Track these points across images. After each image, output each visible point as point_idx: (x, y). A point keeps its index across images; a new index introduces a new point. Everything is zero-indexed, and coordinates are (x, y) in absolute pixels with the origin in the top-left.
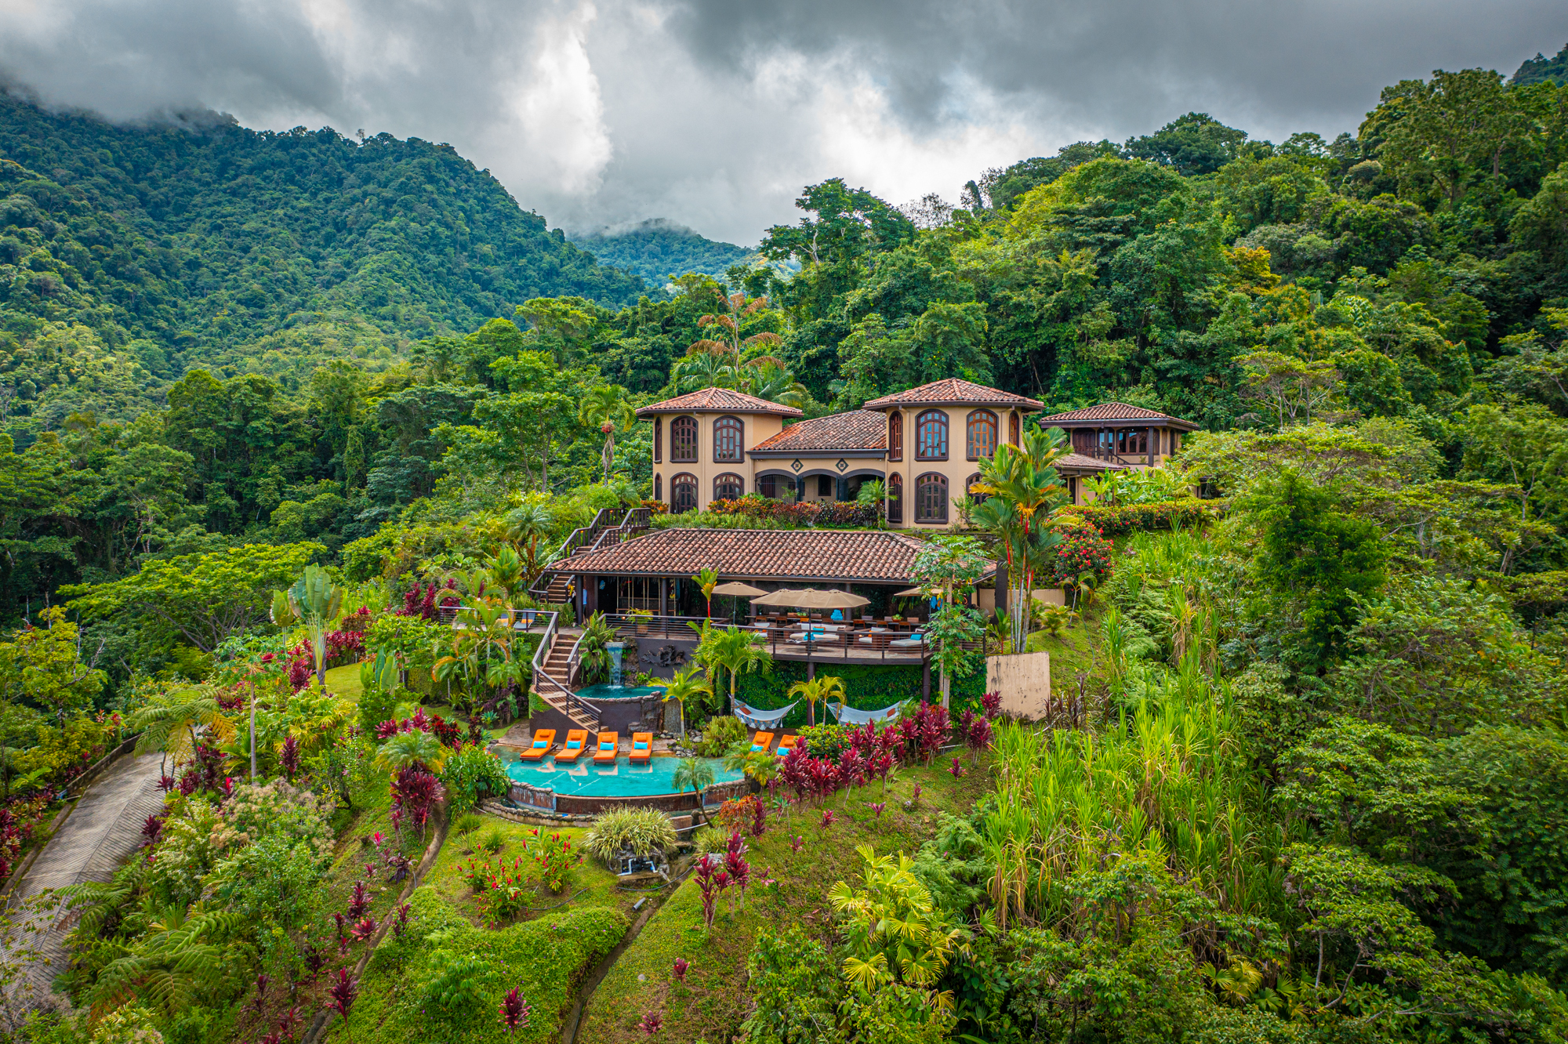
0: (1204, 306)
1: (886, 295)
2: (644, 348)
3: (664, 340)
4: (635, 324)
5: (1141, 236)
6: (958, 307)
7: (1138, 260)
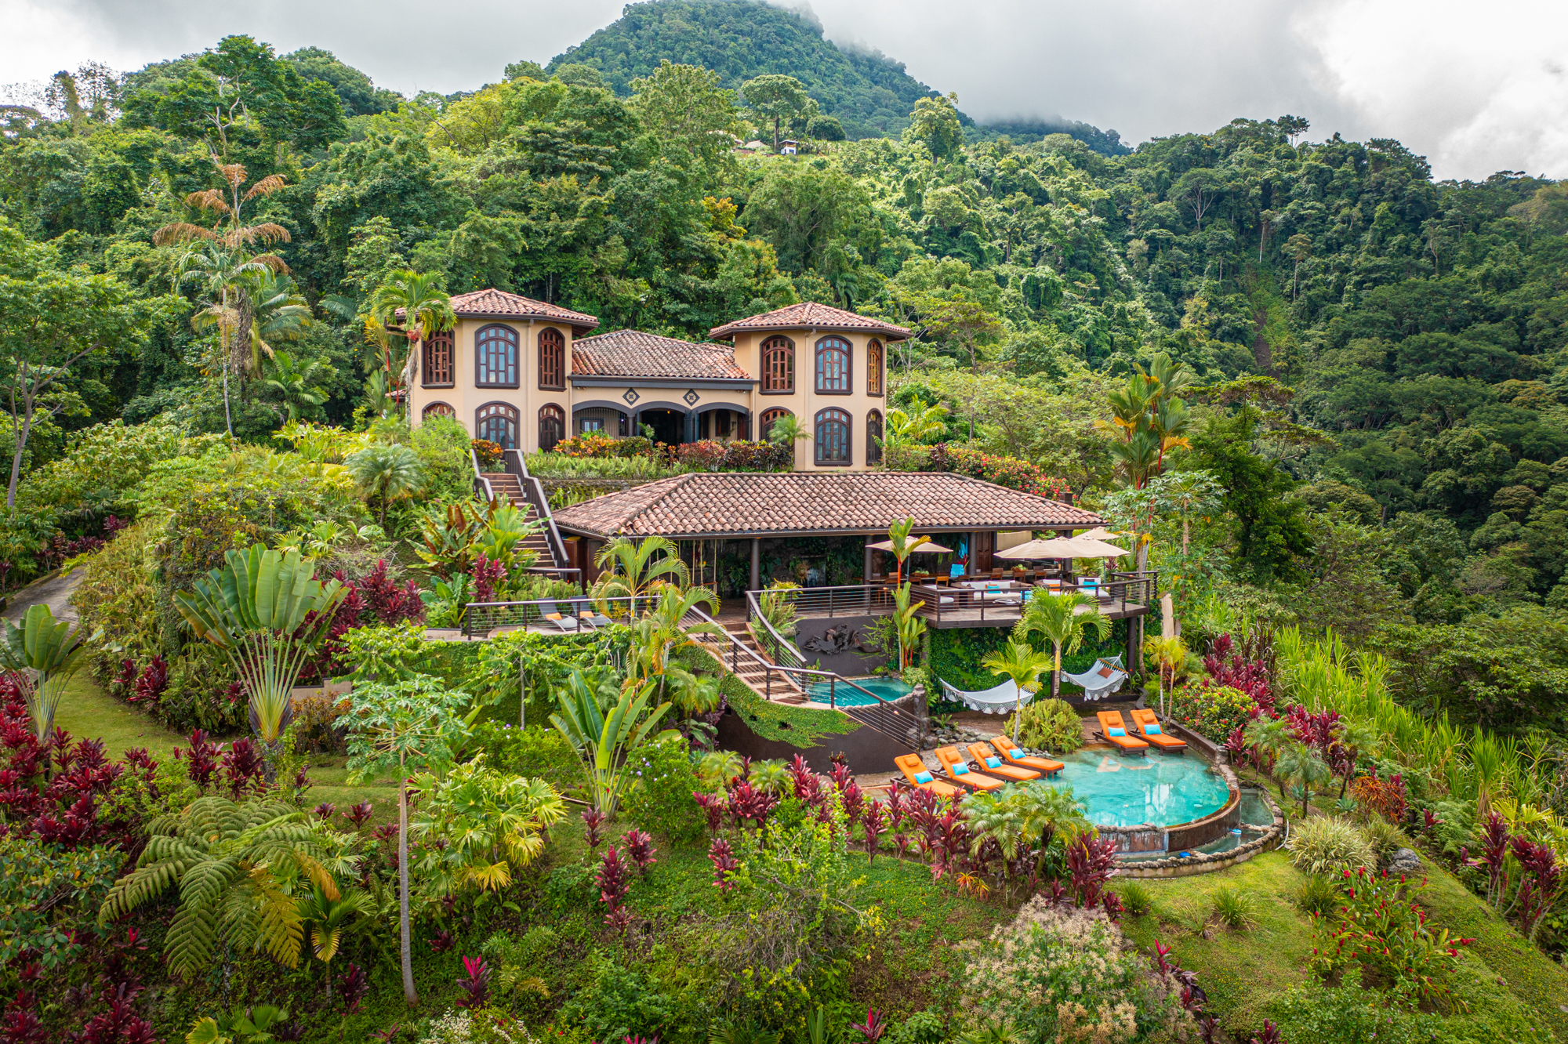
0: (702, 251)
5: (632, 171)
6: (498, 221)
7: (636, 196)
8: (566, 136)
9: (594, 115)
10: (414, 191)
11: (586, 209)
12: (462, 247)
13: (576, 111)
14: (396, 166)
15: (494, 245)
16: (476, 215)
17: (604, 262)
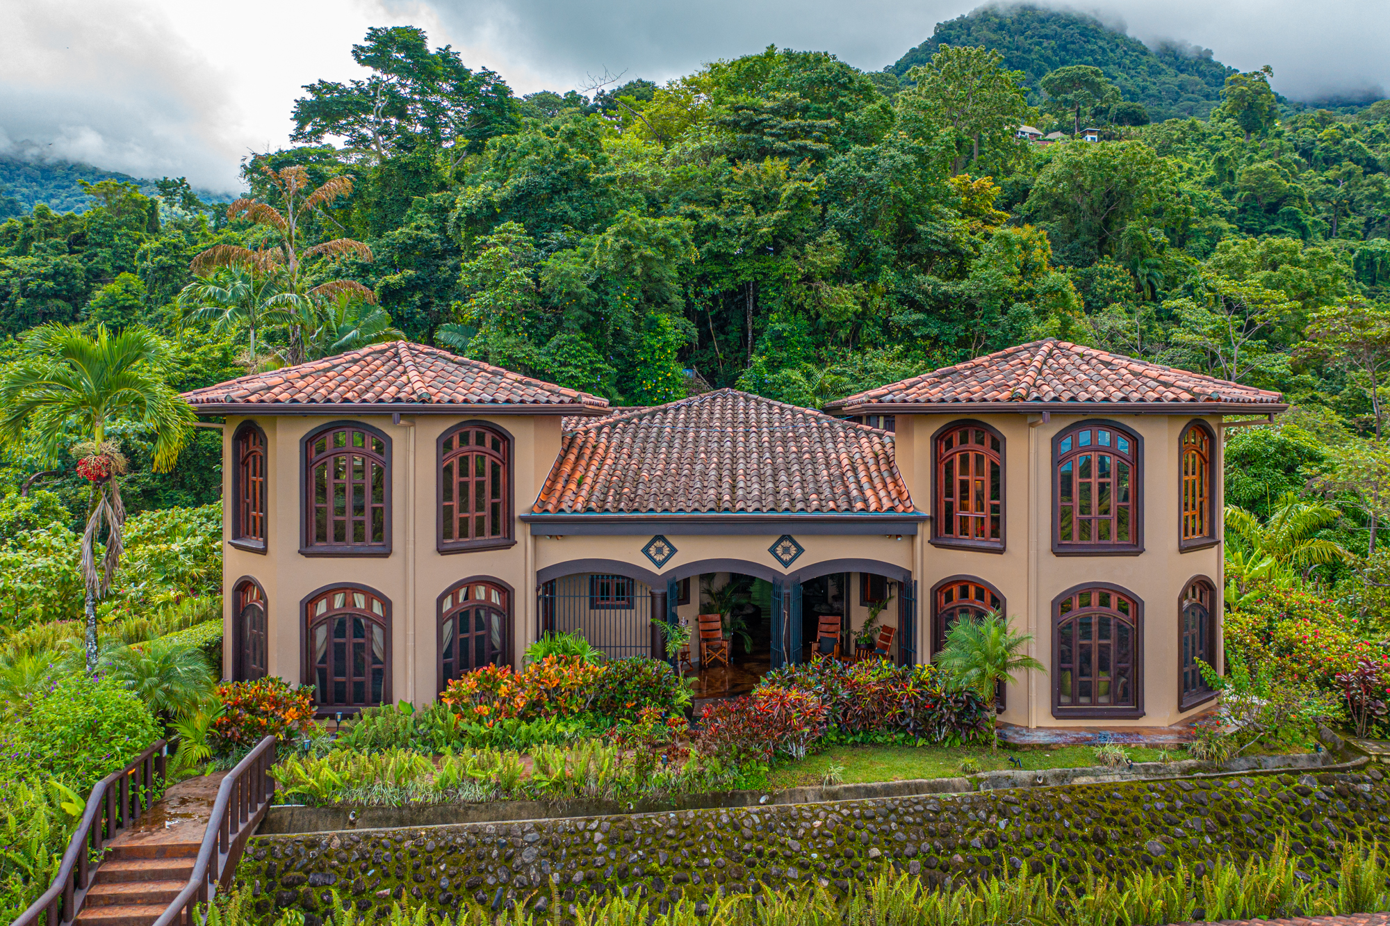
0: (946, 243)
1: (519, 200)
2: (43, 270)
3: (74, 262)
4: (27, 240)
5: (856, 148)
6: (660, 223)
7: (861, 178)
8: (775, 112)
9: (812, 83)
10: (566, 191)
11: (789, 198)
12: (609, 257)
13: (789, 79)
14: (545, 159)
15: (649, 252)
16: (634, 218)
17: (813, 264)
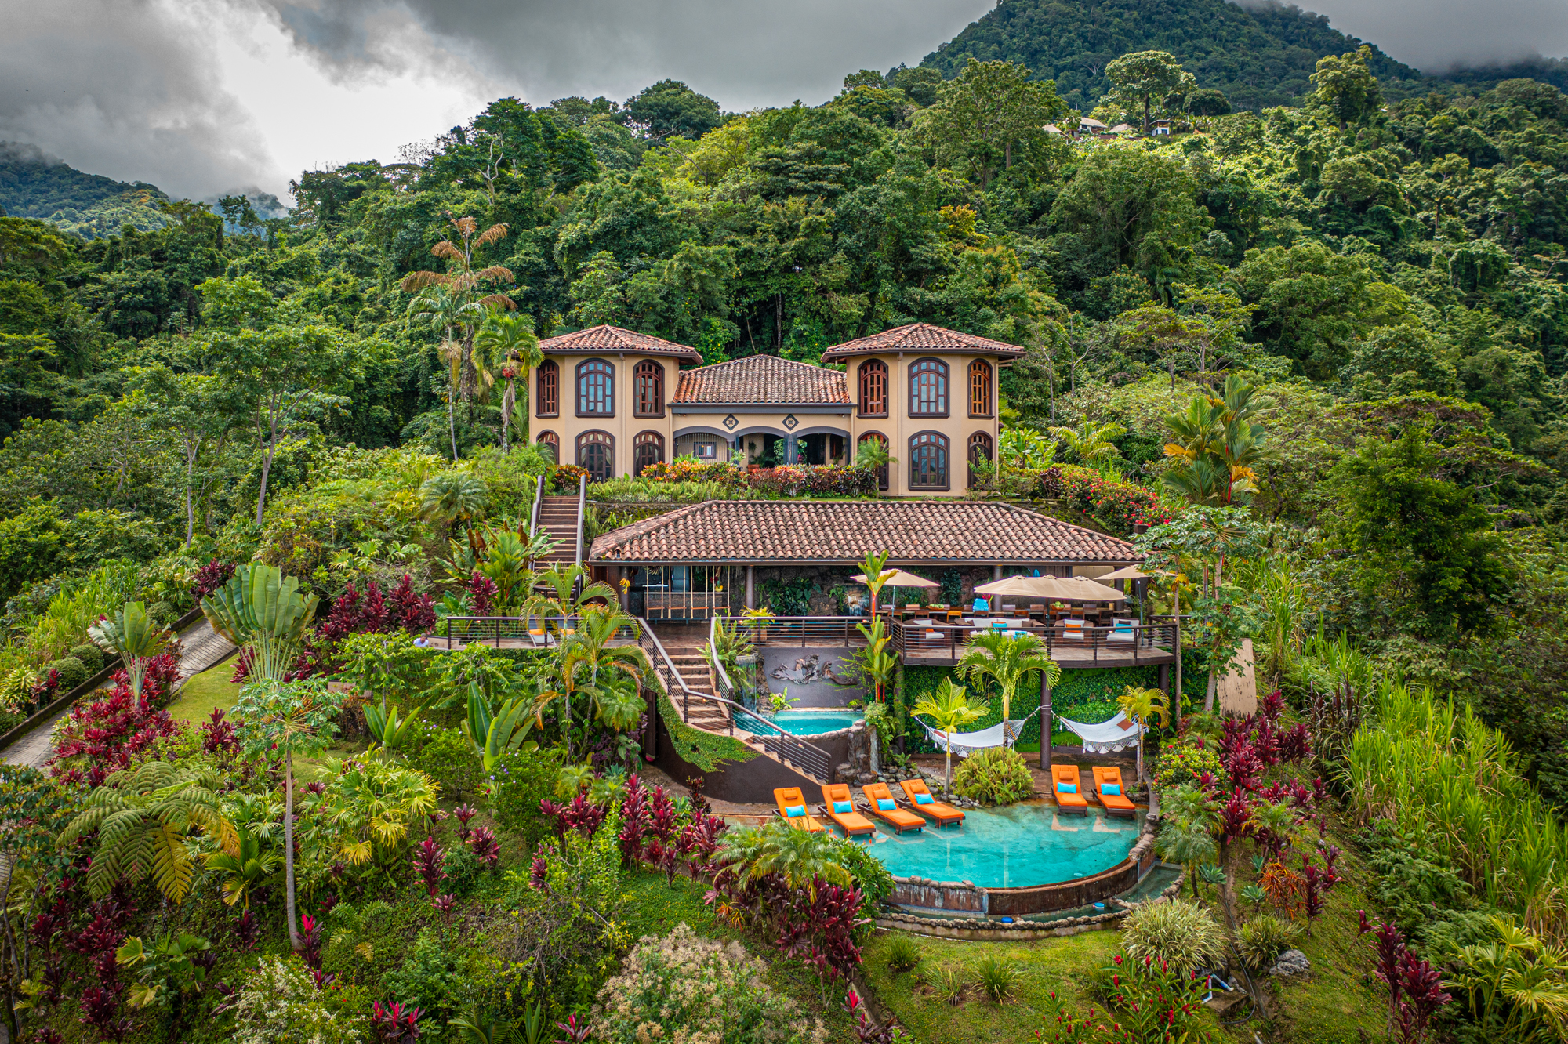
0: (933, 262)
2: (133, 284)
3: (158, 277)
4: (115, 257)
5: (861, 188)
6: (711, 250)
7: (864, 212)
8: (798, 158)
9: (827, 134)
10: (641, 226)
11: (806, 228)
12: (675, 276)
13: (810, 131)
14: (625, 203)
15: (704, 272)
16: (692, 247)
17: (825, 279)
